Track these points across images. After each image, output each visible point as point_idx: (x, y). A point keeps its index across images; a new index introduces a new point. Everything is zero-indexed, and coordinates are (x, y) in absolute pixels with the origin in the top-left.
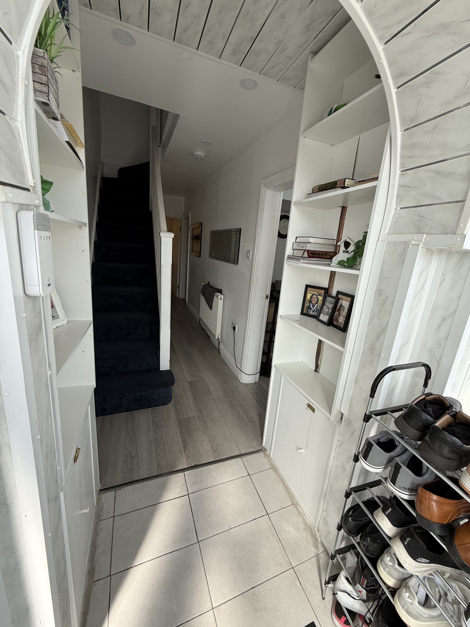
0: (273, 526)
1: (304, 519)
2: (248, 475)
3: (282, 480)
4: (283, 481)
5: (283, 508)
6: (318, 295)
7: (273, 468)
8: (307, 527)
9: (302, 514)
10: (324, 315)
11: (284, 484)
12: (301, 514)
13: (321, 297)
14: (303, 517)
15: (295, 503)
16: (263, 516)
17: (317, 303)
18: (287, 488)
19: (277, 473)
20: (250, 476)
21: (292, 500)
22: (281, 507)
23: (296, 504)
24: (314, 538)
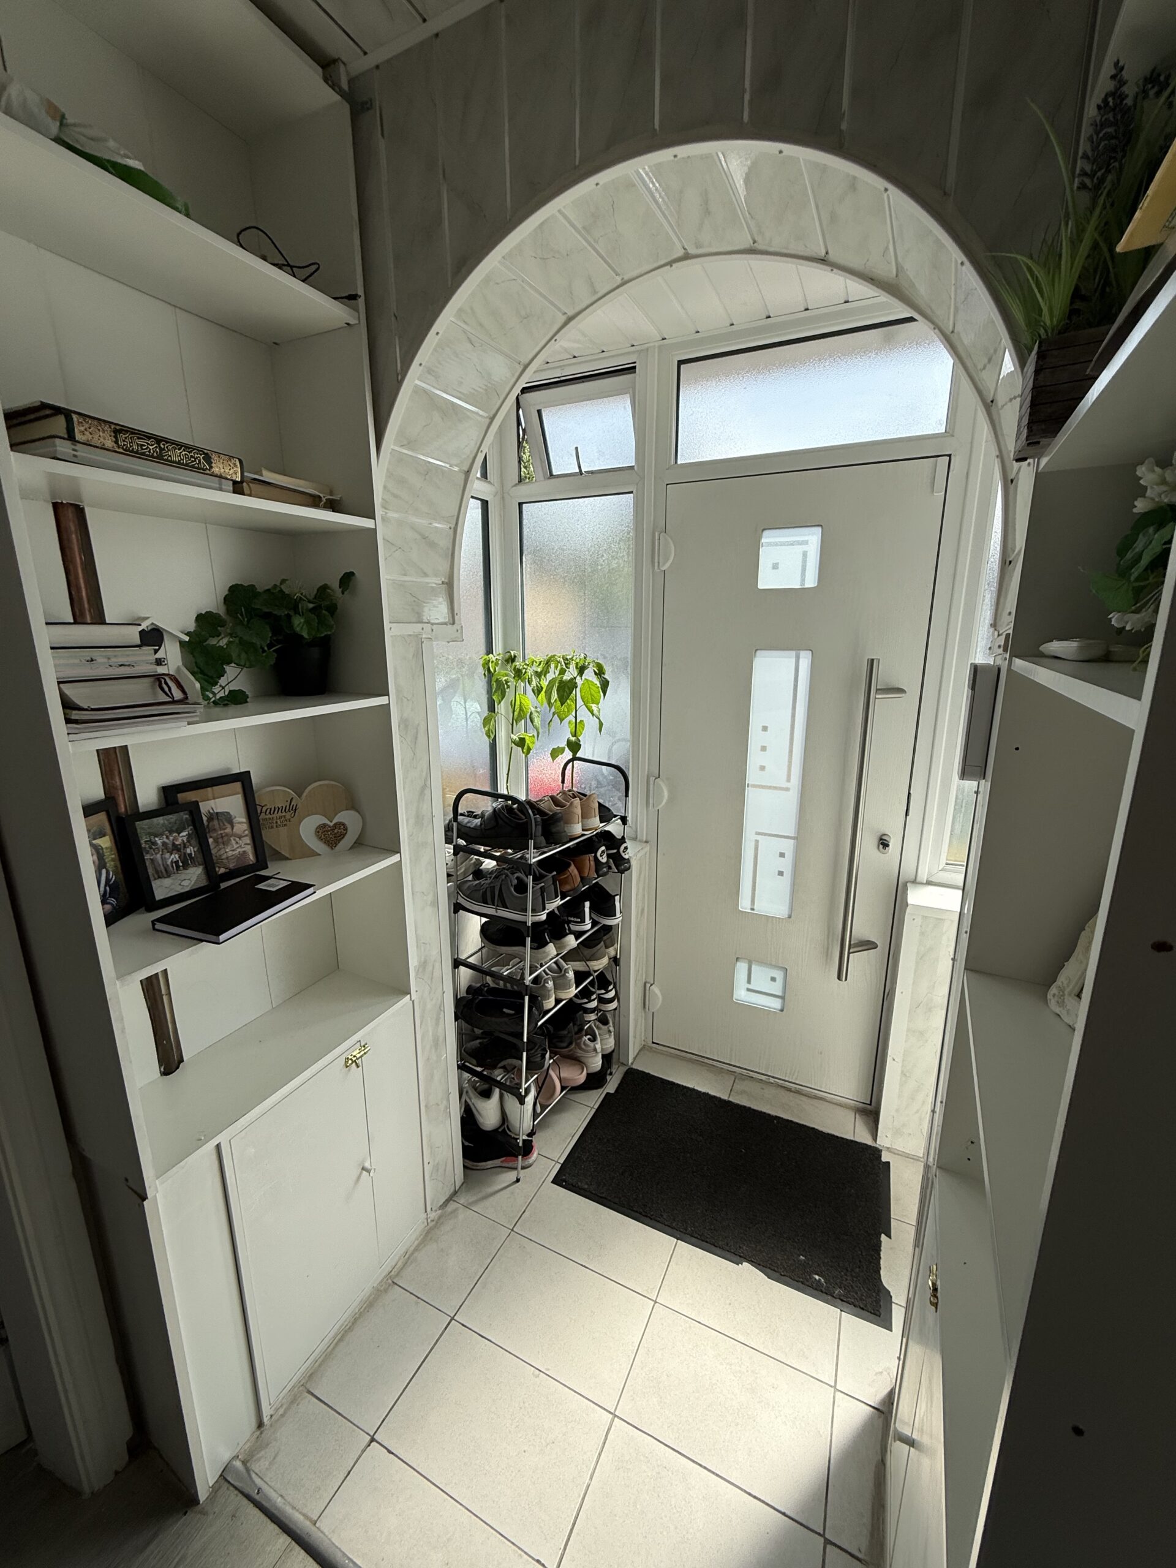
0: (469, 1295)
1: (416, 1250)
2: (373, 1440)
3: (341, 1340)
4: (343, 1336)
5: (418, 1298)
6: (94, 839)
7: (308, 1386)
8: (429, 1237)
9: (406, 1257)
10: (173, 877)
11: (350, 1329)
12: (409, 1258)
13: (107, 838)
14: (412, 1254)
15: (390, 1281)
16: (463, 1325)
17: (105, 867)
18: (357, 1316)
19: (320, 1366)
20: (372, 1434)
21: (386, 1291)
22: (417, 1303)
23: (390, 1277)
24: (441, 1220)
